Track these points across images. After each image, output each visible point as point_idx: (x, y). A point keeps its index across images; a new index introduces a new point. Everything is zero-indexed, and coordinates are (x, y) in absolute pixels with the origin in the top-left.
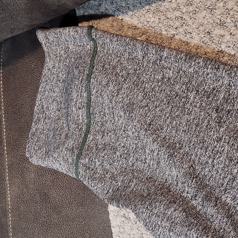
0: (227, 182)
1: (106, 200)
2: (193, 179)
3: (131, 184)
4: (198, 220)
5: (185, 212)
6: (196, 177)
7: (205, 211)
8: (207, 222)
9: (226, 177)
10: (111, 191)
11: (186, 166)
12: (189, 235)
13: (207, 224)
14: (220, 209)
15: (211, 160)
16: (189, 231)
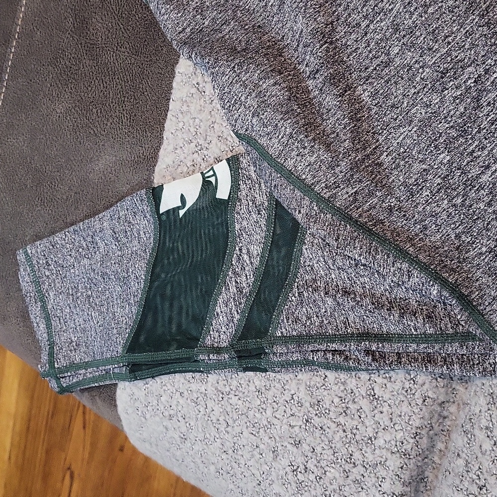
0: (375, 66)
1: (176, 43)
2: (325, 44)
3: (225, 27)
4: (303, 110)
5: (290, 91)
6: (331, 43)
7: (321, 99)
8: (316, 118)
9: (377, 58)
10: (188, 30)
11: (323, 20)
12: (280, 127)
13: (314, 120)
14: (345, 102)
15: (367, 22)
16: (283, 121)
